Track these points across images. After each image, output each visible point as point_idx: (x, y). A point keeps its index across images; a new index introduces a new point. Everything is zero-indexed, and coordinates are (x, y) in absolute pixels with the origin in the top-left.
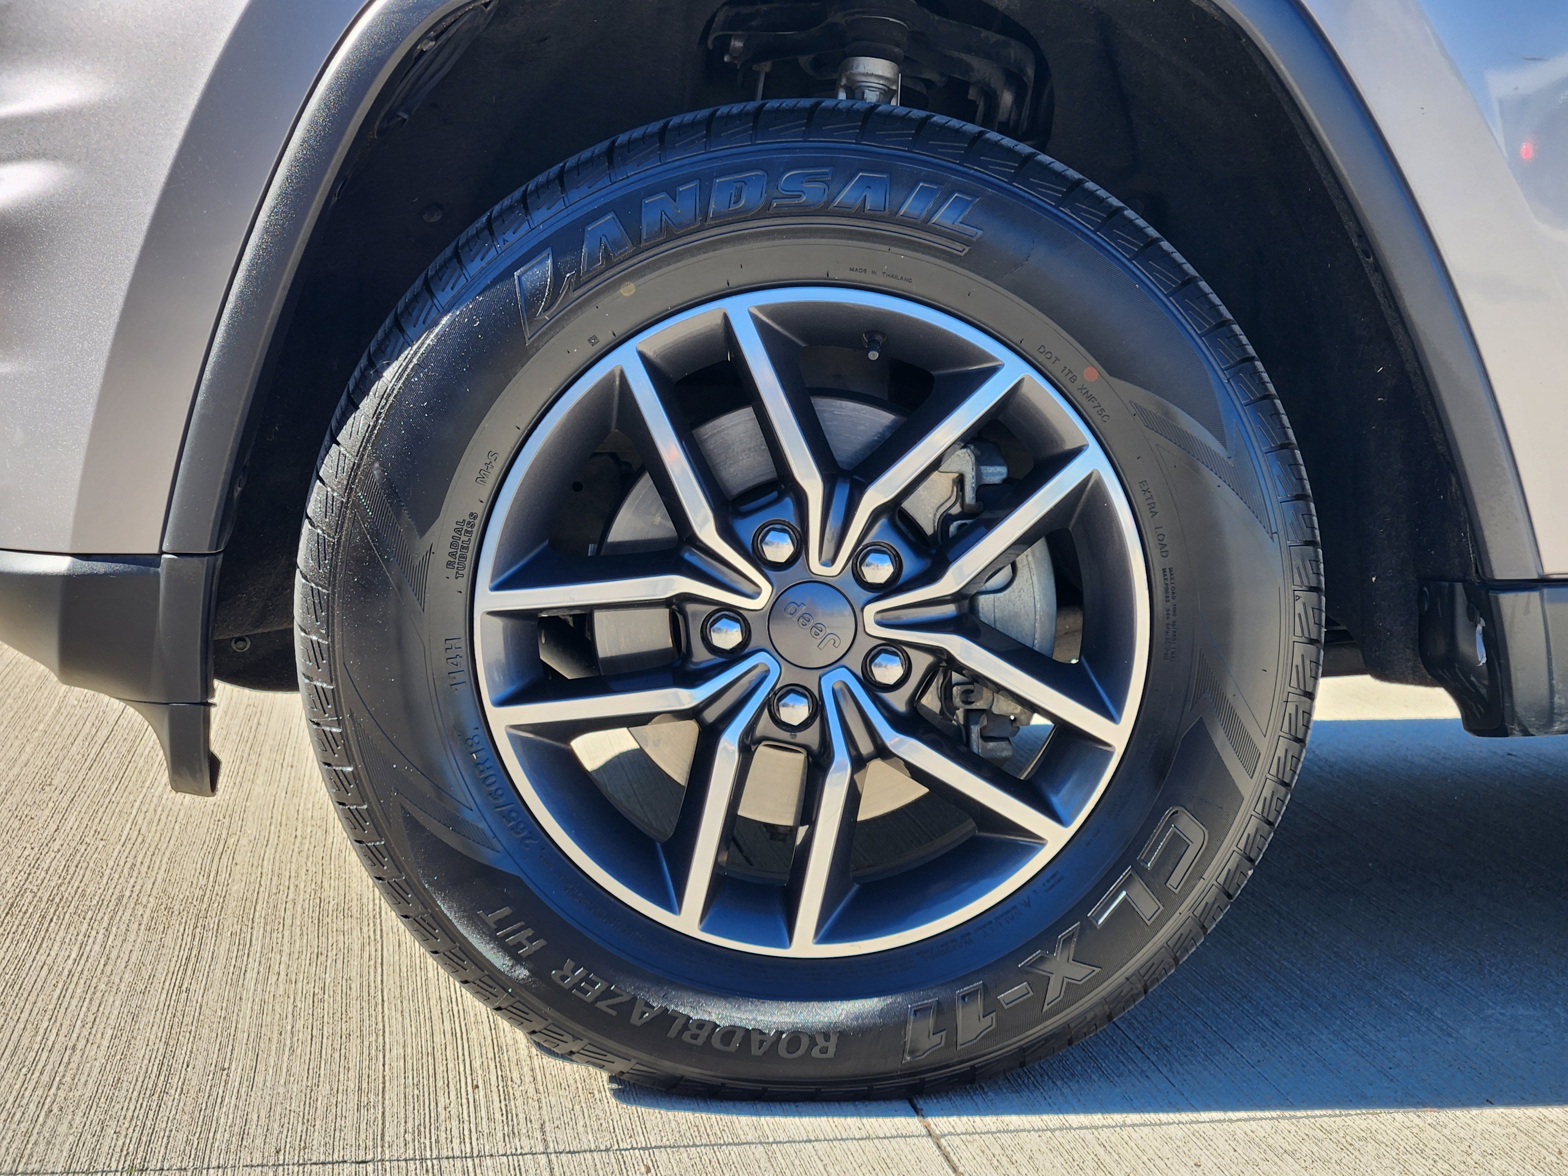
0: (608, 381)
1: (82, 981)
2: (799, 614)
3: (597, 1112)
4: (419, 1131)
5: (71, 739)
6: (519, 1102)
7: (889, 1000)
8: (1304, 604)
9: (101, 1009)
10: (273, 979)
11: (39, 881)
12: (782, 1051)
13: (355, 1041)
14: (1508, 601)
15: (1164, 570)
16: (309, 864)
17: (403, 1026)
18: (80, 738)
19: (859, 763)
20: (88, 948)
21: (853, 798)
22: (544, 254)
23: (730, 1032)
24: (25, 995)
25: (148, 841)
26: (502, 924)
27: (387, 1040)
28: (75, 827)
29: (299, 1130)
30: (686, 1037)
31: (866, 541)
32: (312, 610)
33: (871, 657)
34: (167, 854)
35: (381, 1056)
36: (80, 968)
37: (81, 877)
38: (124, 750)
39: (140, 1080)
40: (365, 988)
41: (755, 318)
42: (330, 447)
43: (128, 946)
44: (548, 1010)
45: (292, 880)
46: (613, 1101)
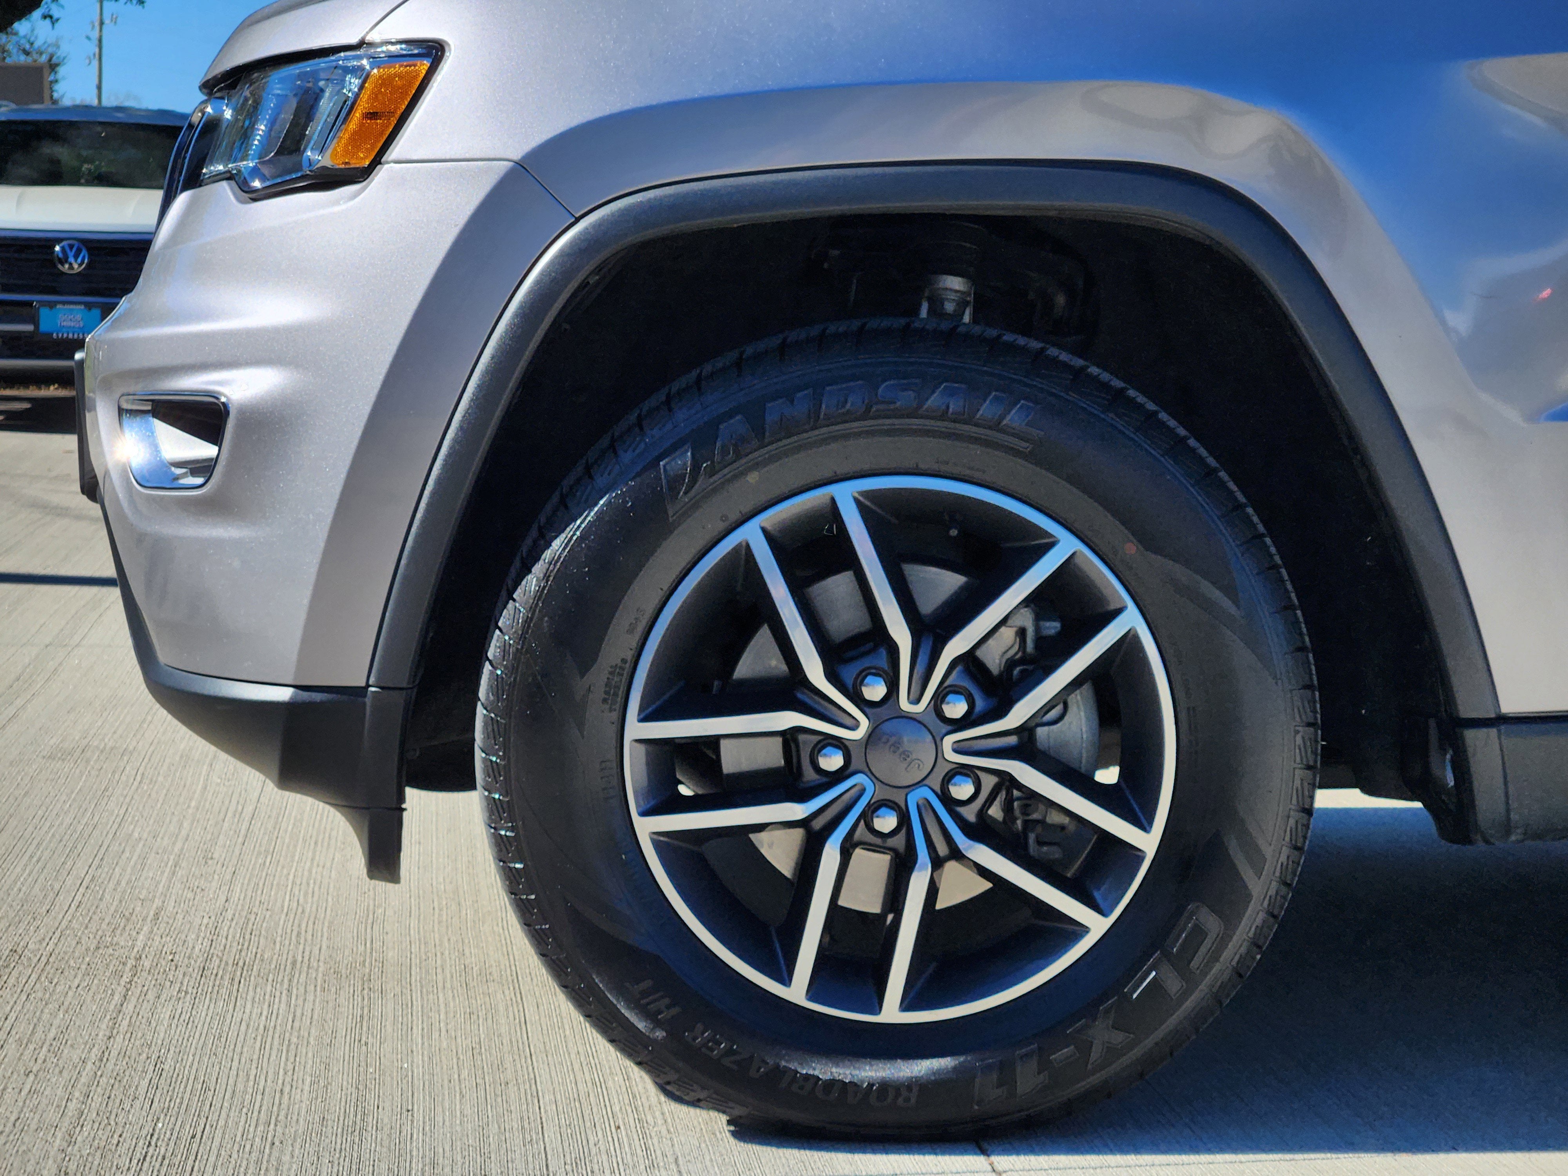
0: (736, 550)
1: (277, 1035)
2: (890, 743)
3: (720, 1149)
4: (576, 1163)
5: (222, 815)
6: (655, 1140)
7: (962, 1059)
8: (1303, 738)
9: (298, 1059)
10: (436, 1035)
11: (222, 948)
12: (873, 1100)
13: (512, 1089)
14: (1471, 736)
15: (1188, 709)
16: (450, 932)
17: (551, 1077)
18: (230, 814)
19: (937, 863)
20: (276, 1007)
21: (933, 891)
22: (686, 447)
23: (832, 1084)
24: (232, 1047)
25: (308, 910)
26: (644, 994)
27: (539, 1088)
28: (242, 898)
29: (479, 1161)
30: (795, 1088)
31: (946, 684)
32: (492, 736)
33: (948, 779)
34: (326, 924)
35: (536, 1101)
36: (272, 1024)
37: (256, 944)
38: (270, 826)
39: (341, 1119)
40: (515, 1044)
41: (856, 500)
42: (507, 603)
43: (309, 1006)
44: (681, 1064)
45: (438, 948)
46: (732, 1140)
